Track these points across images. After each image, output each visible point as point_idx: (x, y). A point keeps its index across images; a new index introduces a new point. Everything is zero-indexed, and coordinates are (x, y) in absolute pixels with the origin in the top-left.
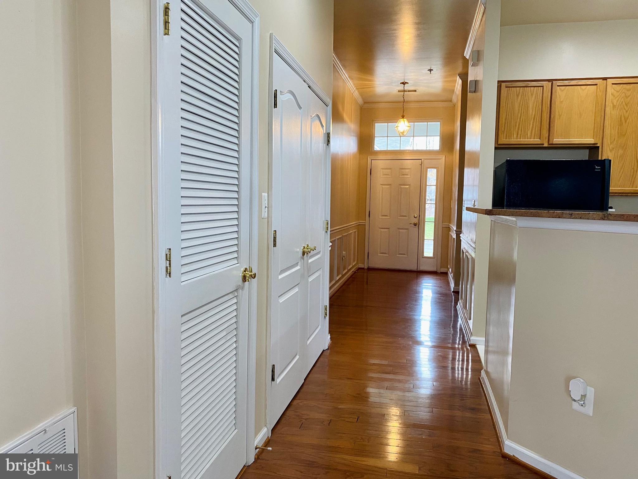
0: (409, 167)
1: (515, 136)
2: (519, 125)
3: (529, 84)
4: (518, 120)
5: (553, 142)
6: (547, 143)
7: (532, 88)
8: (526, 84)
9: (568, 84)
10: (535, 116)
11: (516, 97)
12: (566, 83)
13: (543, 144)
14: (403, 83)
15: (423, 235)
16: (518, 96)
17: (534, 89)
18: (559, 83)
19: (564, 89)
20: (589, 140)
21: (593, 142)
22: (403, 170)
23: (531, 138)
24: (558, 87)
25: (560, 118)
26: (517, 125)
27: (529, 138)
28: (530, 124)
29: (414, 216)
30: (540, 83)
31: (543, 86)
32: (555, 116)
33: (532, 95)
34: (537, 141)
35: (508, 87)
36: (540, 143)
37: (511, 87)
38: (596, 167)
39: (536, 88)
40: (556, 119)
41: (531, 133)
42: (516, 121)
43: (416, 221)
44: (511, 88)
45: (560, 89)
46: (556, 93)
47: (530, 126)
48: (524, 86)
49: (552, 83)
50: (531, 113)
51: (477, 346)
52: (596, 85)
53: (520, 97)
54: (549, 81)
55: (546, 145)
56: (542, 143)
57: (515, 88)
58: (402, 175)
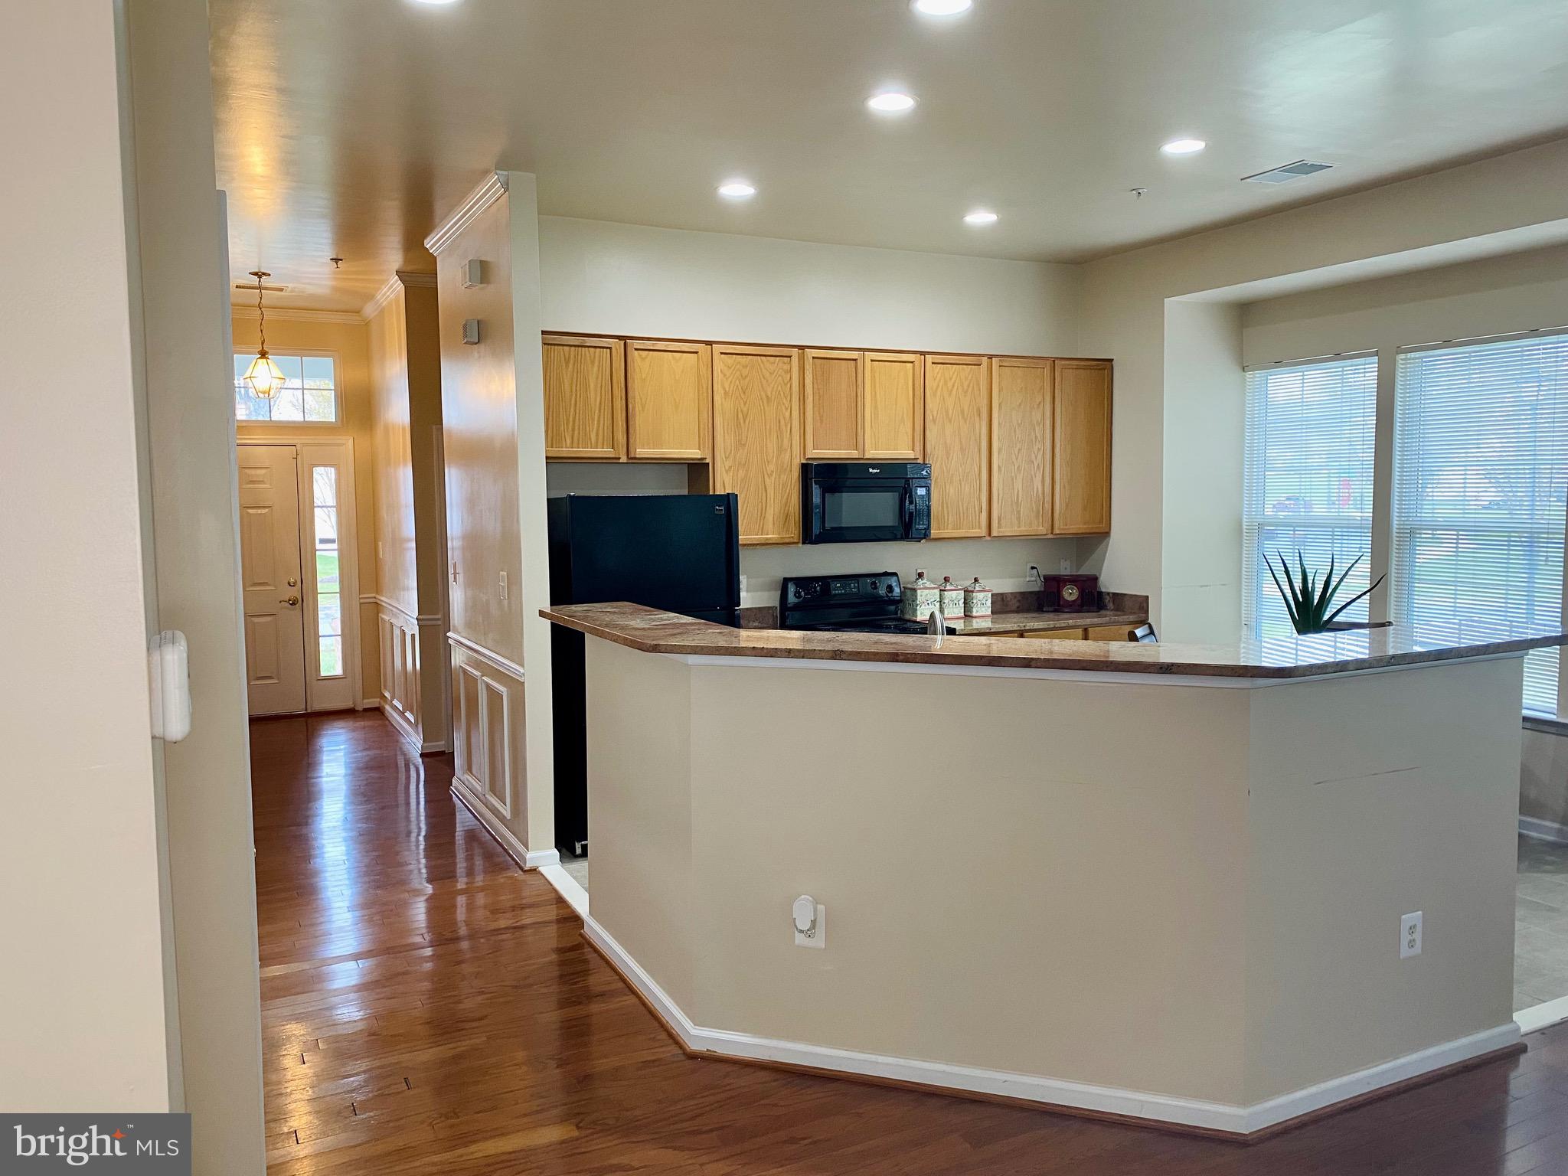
0: (267, 464)
1: (568, 441)
2: (574, 421)
3: (586, 343)
4: (572, 410)
5: (635, 454)
6: (625, 457)
7: (592, 350)
8: (580, 340)
9: (652, 348)
10: (600, 404)
11: (564, 365)
12: (649, 344)
13: (620, 458)
14: (256, 274)
15: (314, 625)
16: (567, 362)
17: (595, 352)
18: (638, 344)
19: (646, 358)
20: (693, 453)
21: (699, 457)
22: (248, 471)
23: (597, 445)
24: (636, 352)
25: (643, 411)
26: (571, 419)
27: (593, 445)
28: (593, 420)
29: (289, 584)
30: (606, 341)
31: (610, 348)
32: (634, 405)
33: (593, 362)
34: (606, 451)
35: (548, 344)
36: (613, 456)
37: (555, 345)
38: (717, 507)
39: (598, 350)
40: (637, 413)
41: (597, 435)
42: (568, 413)
43: (294, 592)
44: (553, 347)
45: (640, 355)
46: (634, 362)
47: (594, 423)
48: (577, 344)
49: (625, 344)
50: (593, 400)
51: (541, 869)
52: (697, 353)
53: (571, 366)
54: (620, 340)
55: (624, 459)
56: (617, 456)
57: (561, 347)
58: (247, 484)
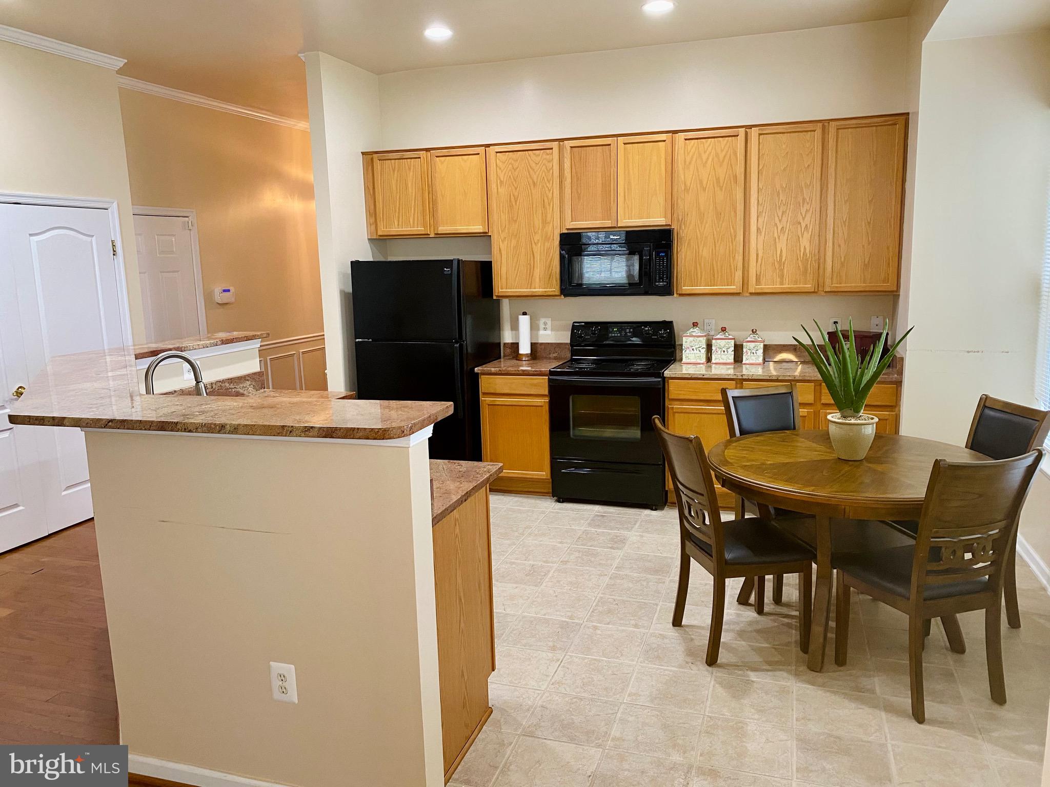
1: (396, 223)
3: (404, 156)
5: (438, 231)
6: (433, 233)
7: (409, 160)
8: (403, 154)
9: (447, 154)
10: (415, 197)
11: (392, 173)
12: (446, 152)
13: (430, 234)
16: (394, 171)
17: (411, 162)
18: (438, 153)
19: (444, 161)
20: (478, 228)
21: (482, 231)
23: (414, 226)
24: (438, 158)
25: (442, 200)
26: (397, 207)
27: (411, 226)
28: (411, 208)
30: (417, 154)
31: (421, 158)
32: (437, 196)
33: (409, 169)
34: (420, 229)
35: (382, 160)
36: (424, 233)
37: (385, 160)
38: (445, 269)
39: (412, 160)
40: (439, 202)
41: (414, 219)
42: (395, 205)
45: (441, 160)
46: (436, 166)
47: (411, 210)
48: (399, 157)
49: (431, 154)
50: (410, 194)
52: (478, 154)
53: (396, 172)
54: (426, 151)
55: (433, 235)
56: (428, 233)
